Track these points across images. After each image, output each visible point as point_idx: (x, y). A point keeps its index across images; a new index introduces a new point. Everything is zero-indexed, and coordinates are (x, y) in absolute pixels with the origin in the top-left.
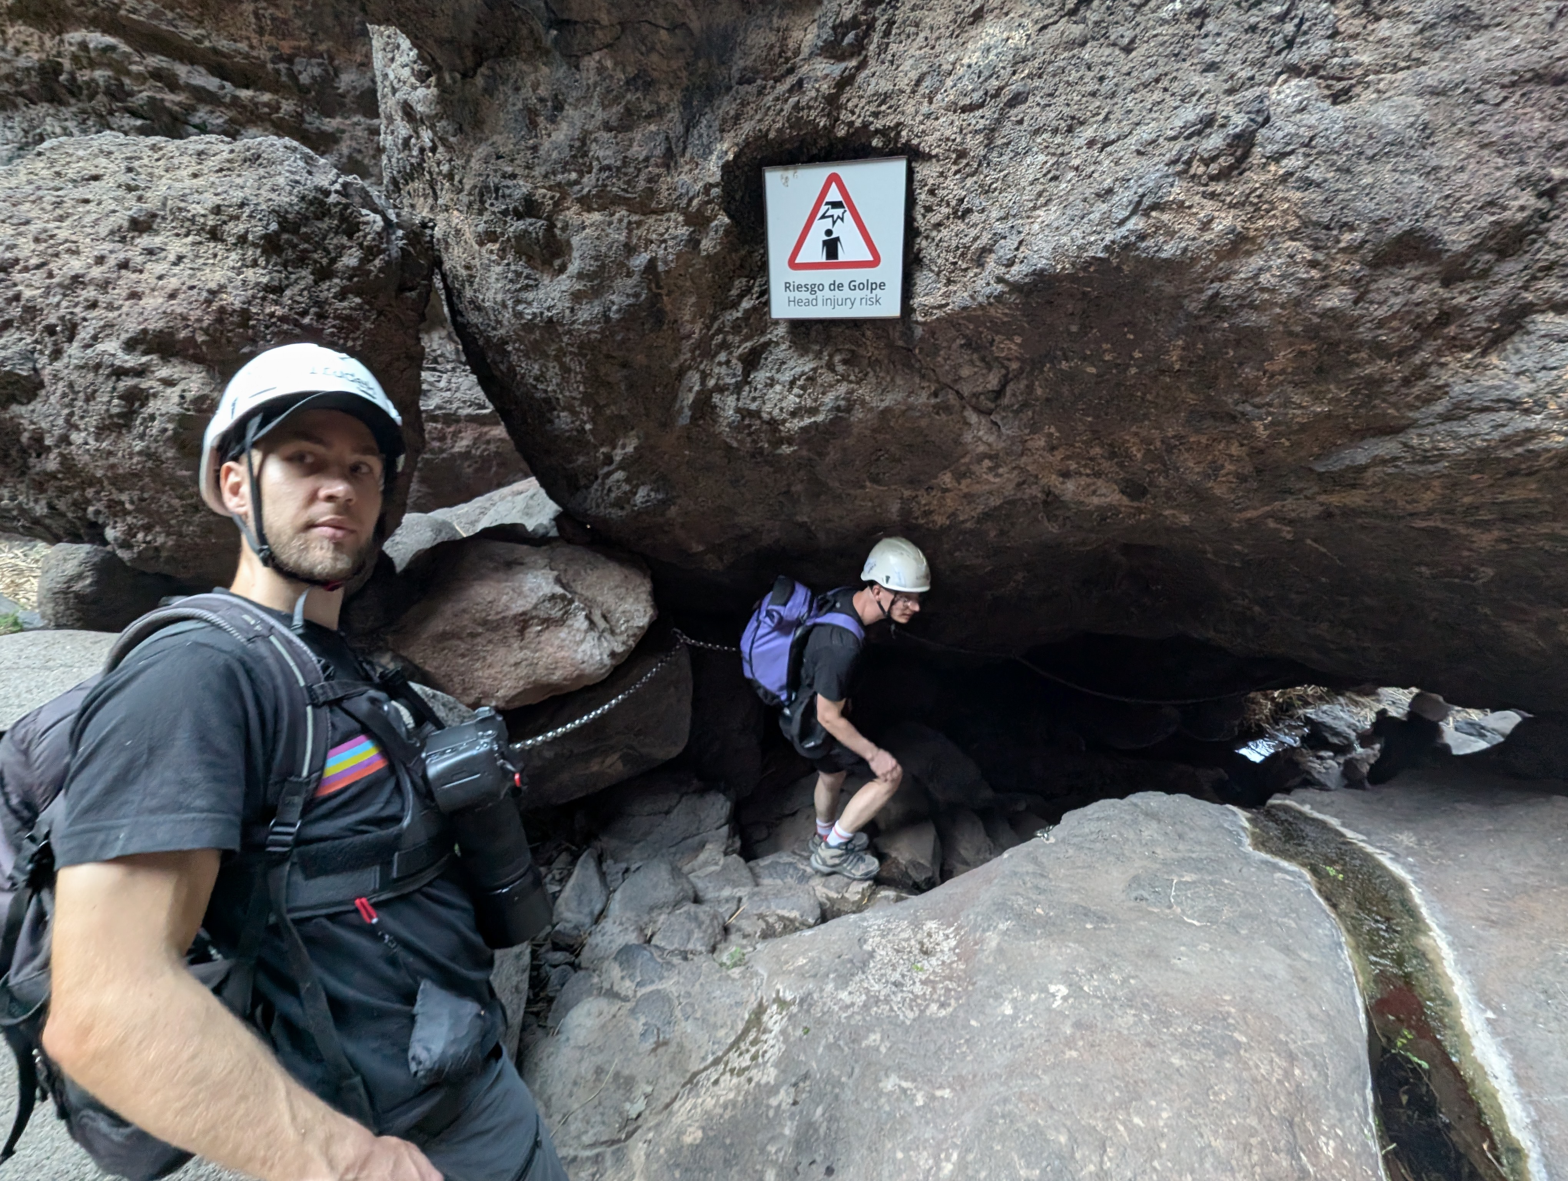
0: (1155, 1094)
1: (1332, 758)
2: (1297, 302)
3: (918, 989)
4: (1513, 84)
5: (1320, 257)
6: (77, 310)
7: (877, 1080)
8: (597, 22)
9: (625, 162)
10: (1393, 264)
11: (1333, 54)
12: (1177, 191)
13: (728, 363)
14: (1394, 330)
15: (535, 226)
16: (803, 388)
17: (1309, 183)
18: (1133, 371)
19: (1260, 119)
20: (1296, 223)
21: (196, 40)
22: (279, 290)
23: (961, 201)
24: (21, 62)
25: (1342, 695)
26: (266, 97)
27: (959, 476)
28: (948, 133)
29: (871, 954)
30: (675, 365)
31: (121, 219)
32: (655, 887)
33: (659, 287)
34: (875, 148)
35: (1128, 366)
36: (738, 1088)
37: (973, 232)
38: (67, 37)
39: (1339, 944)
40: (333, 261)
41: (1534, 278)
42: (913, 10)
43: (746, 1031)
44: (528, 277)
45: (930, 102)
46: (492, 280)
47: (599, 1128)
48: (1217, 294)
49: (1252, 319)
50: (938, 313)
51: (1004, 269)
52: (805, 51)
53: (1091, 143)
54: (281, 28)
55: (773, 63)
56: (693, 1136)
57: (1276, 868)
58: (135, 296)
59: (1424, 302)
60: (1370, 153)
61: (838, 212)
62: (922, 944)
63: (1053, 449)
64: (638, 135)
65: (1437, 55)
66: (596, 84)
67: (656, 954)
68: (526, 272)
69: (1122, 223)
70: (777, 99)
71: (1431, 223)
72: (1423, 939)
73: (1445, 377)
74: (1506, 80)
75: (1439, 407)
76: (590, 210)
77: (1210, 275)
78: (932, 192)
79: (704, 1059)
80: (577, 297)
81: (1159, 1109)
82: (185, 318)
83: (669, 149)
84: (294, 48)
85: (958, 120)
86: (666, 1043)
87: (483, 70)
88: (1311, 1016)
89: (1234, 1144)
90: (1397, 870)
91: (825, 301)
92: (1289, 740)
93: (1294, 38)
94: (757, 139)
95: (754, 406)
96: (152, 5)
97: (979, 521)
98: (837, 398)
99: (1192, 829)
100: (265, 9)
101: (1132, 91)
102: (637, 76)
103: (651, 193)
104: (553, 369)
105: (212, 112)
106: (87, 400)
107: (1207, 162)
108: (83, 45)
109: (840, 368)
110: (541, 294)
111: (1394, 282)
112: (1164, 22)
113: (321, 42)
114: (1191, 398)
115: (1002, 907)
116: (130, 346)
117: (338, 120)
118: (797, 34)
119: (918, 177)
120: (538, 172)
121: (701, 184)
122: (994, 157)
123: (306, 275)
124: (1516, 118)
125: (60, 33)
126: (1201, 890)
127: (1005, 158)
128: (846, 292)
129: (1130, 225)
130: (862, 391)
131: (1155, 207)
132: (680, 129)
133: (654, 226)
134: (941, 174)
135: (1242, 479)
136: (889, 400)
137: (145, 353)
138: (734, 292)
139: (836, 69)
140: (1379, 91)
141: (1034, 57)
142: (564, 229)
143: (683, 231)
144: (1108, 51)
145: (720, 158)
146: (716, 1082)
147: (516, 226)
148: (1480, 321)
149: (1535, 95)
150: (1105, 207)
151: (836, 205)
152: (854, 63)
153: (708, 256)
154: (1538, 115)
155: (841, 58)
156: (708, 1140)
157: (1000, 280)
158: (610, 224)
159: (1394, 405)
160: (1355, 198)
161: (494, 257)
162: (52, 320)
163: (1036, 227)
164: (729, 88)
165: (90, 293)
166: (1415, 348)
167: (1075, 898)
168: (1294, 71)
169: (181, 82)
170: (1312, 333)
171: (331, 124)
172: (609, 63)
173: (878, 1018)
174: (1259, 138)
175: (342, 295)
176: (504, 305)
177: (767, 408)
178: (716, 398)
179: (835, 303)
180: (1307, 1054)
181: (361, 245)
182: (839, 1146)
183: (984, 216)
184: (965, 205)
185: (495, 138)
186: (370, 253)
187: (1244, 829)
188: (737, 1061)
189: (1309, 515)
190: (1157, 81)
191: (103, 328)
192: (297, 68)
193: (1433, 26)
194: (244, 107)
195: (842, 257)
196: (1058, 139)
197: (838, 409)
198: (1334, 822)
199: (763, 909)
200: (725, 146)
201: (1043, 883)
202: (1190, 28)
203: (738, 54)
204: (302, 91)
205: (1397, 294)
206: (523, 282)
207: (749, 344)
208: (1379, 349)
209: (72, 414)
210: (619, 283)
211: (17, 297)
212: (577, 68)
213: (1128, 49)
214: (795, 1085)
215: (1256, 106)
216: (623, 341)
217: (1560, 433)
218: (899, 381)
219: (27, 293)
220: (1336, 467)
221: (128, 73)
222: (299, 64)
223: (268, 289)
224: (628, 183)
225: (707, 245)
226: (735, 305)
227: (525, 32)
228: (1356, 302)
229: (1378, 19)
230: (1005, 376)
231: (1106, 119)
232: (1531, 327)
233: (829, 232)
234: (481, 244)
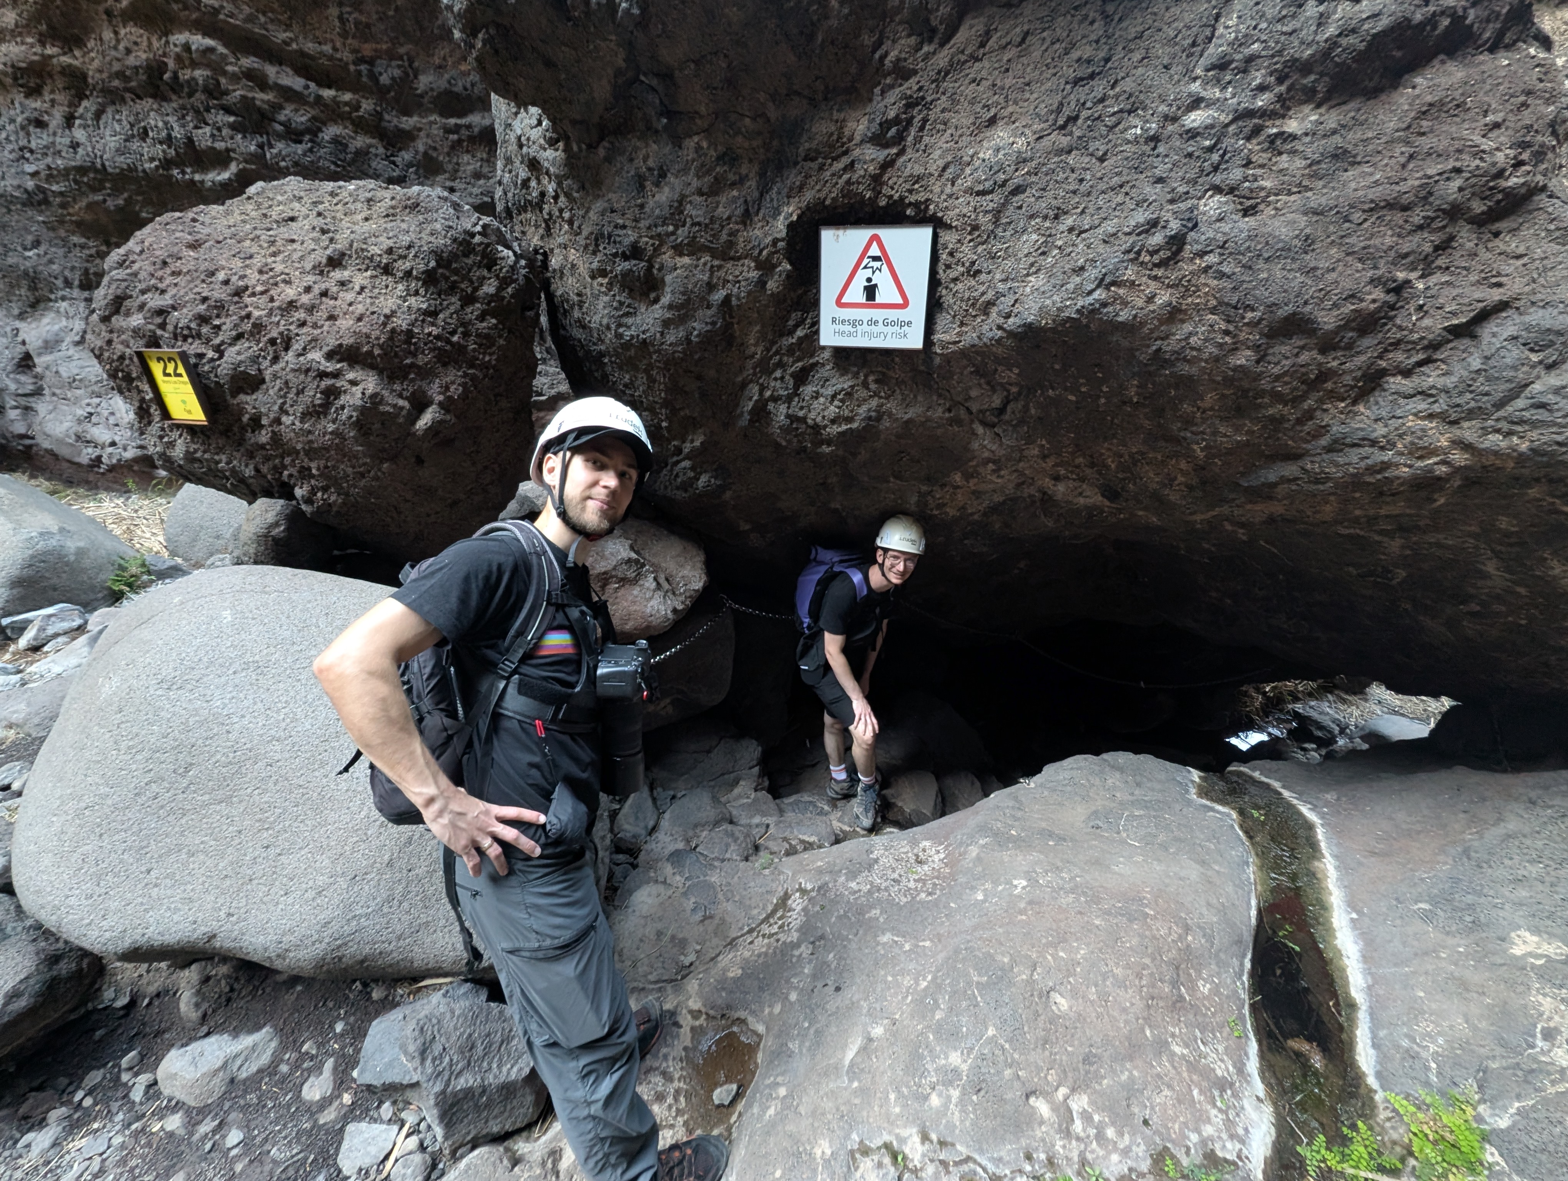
0: (1077, 940)
1: (1315, 750)
2: (1217, 359)
3: (912, 885)
4: (1371, 210)
5: (1231, 328)
6: (292, 327)
7: (876, 936)
8: (696, 113)
9: (712, 220)
10: (1284, 336)
11: (1246, 179)
12: (1130, 273)
13: (782, 378)
14: (1286, 383)
15: (638, 266)
16: (842, 401)
17: (1221, 275)
18: (1103, 401)
19: (1190, 225)
20: (1214, 302)
21: (285, 42)
22: (434, 314)
23: (973, 263)
24: (131, 61)
25: (1331, 693)
26: (347, 97)
27: (967, 477)
28: (965, 211)
29: (876, 861)
30: (740, 379)
31: (321, 256)
32: (699, 809)
33: (731, 317)
34: (909, 217)
35: (1099, 397)
36: (769, 946)
37: (982, 289)
38: (173, 38)
39: (1247, 864)
40: (476, 289)
41: (1386, 350)
42: (943, 111)
43: (774, 912)
44: (629, 306)
45: (953, 185)
46: (601, 306)
47: (660, 971)
48: (1159, 350)
49: (1185, 369)
50: (953, 348)
51: (1002, 320)
52: (858, 138)
53: (1071, 230)
54: (364, 32)
55: (832, 147)
56: (735, 972)
57: (1212, 809)
58: (332, 318)
59: (1308, 365)
60: (1266, 255)
61: (877, 264)
62: (917, 856)
63: (1044, 457)
64: (723, 199)
65: (1321, 183)
66: (693, 160)
67: (701, 858)
68: (628, 301)
69: (1090, 293)
70: (833, 175)
71: (1308, 308)
72: (1316, 864)
73: (1326, 420)
74: (1366, 207)
75: (1324, 441)
76: (681, 255)
77: (1155, 335)
78: (951, 254)
79: (741, 929)
80: (666, 324)
81: (1078, 949)
82: (368, 336)
83: (747, 211)
84: (376, 50)
85: (974, 201)
86: (711, 917)
87: (605, 144)
88: (1209, 904)
89: (1129, 972)
90: (1311, 816)
91: (864, 334)
92: (1276, 732)
93: (1219, 164)
94: (815, 205)
95: (801, 414)
96: (247, 9)
97: (985, 514)
98: (869, 410)
99: (1149, 780)
100: (350, 13)
101: (1103, 192)
102: (725, 154)
103: (731, 244)
104: (642, 379)
105: (296, 110)
106: (298, 394)
107: (1152, 253)
108: (187, 47)
109: (873, 386)
110: (638, 319)
111: (1285, 349)
112: (1129, 142)
113: (402, 45)
114: (1147, 423)
115: (983, 829)
116: (329, 356)
117: (415, 118)
118: (851, 125)
119: (941, 241)
120: (643, 224)
121: (770, 238)
122: (999, 232)
123: (455, 301)
124: (1372, 235)
125: (166, 35)
126: (1145, 822)
127: (1008, 233)
128: (881, 327)
129: (1096, 295)
130: (891, 405)
131: (1113, 283)
132: (756, 194)
133: (732, 270)
134: (959, 241)
135: (1191, 488)
136: (911, 413)
137: (339, 361)
138: (791, 323)
139: (882, 155)
140: (1276, 209)
141: (1032, 159)
142: (660, 270)
143: (754, 274)
144: (1087, 159)
145: (786, 219)
146: (751, 943)
147: (623, 266)
148: (1348, 380)
149: (1388, 218)
150: (1078, 280)
151: (876, 259)
152: (894, 151)
153: (772, 294)
154: (1389, 232)
155: (886, 146)
156: (746, 975)
157: (999, 327)
158: (697, 266)
159: (1292, 438)
160: (1255, 288)
161: (604, 289)
162: (274, 334)
163: (1028, 290)
164: (796, 163)
165: (301, 315)
166: (1304, 397)
167: (1044, 825)
168: (1217, 189)
169: (271, 82)
170: (1228, 381)
171: (408, 122)
172: (705, 144)
173: (879, 900)
174: (1189, 239)
175: (482, 318)
176: (608, 328)
177: (812, 415)
178: (771, 406)
179: (871, 335)
180: (1199, 927)
181: (497, 276)
182: (845, 975)
183: (990, 277)
184: (976, 267)
185: (610, 195)
186: (504, 282)
187: (1193, 782)
188: (765, 929)
189: (1257, 520)
190: (1121, 186)
191: (310, 342)
192: (377, 70)
193: (1319, 162)
194: (326, 105)
195: (879, 299)
196: (1047, 224)
197: (870, 418)
198: (1276, 785)
199: (787, 834)
200: (791, 209)
201: (1019, 814)
202: (1147, 149)
203: (805, 137)
204: (380, 92)
205: (1287, 358)
206: (625, 310)
207: (800, 364)
208: (1277, 397)
209: (284, 403)
210: (700, 313)
211: (248, 316)
212: (680, 147)
213: (1102, 160)
214: (813, 943)
215: (1187, 215)
216: (700, 359)
217: (1405, 465)
218: (920, 398)
219: (256, 313)
220: (1254, 483)
221: (225, 73)
222: (380, 65)
223: (427, 313)
224: (713, 236)
225: (772, 285)
226: (791, 333)
227: (640, 115)
228: (1258, 362)
229: (1280, 153)
230: (1007, 397)
231: (1083, 212)
232: (1386, 386)
233: (869, 280)
234: (593, 277)
